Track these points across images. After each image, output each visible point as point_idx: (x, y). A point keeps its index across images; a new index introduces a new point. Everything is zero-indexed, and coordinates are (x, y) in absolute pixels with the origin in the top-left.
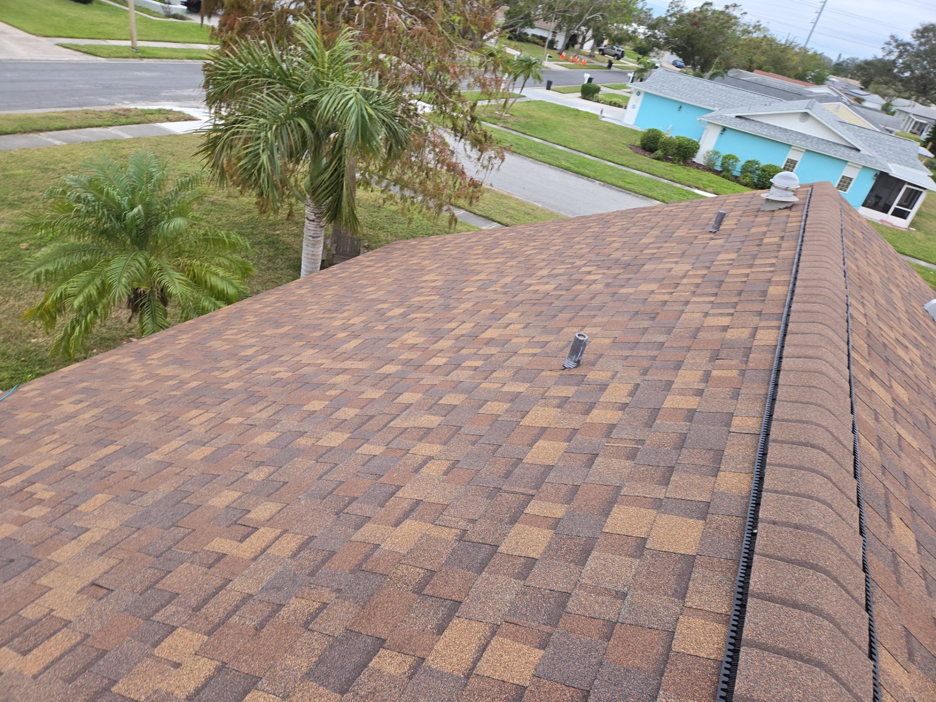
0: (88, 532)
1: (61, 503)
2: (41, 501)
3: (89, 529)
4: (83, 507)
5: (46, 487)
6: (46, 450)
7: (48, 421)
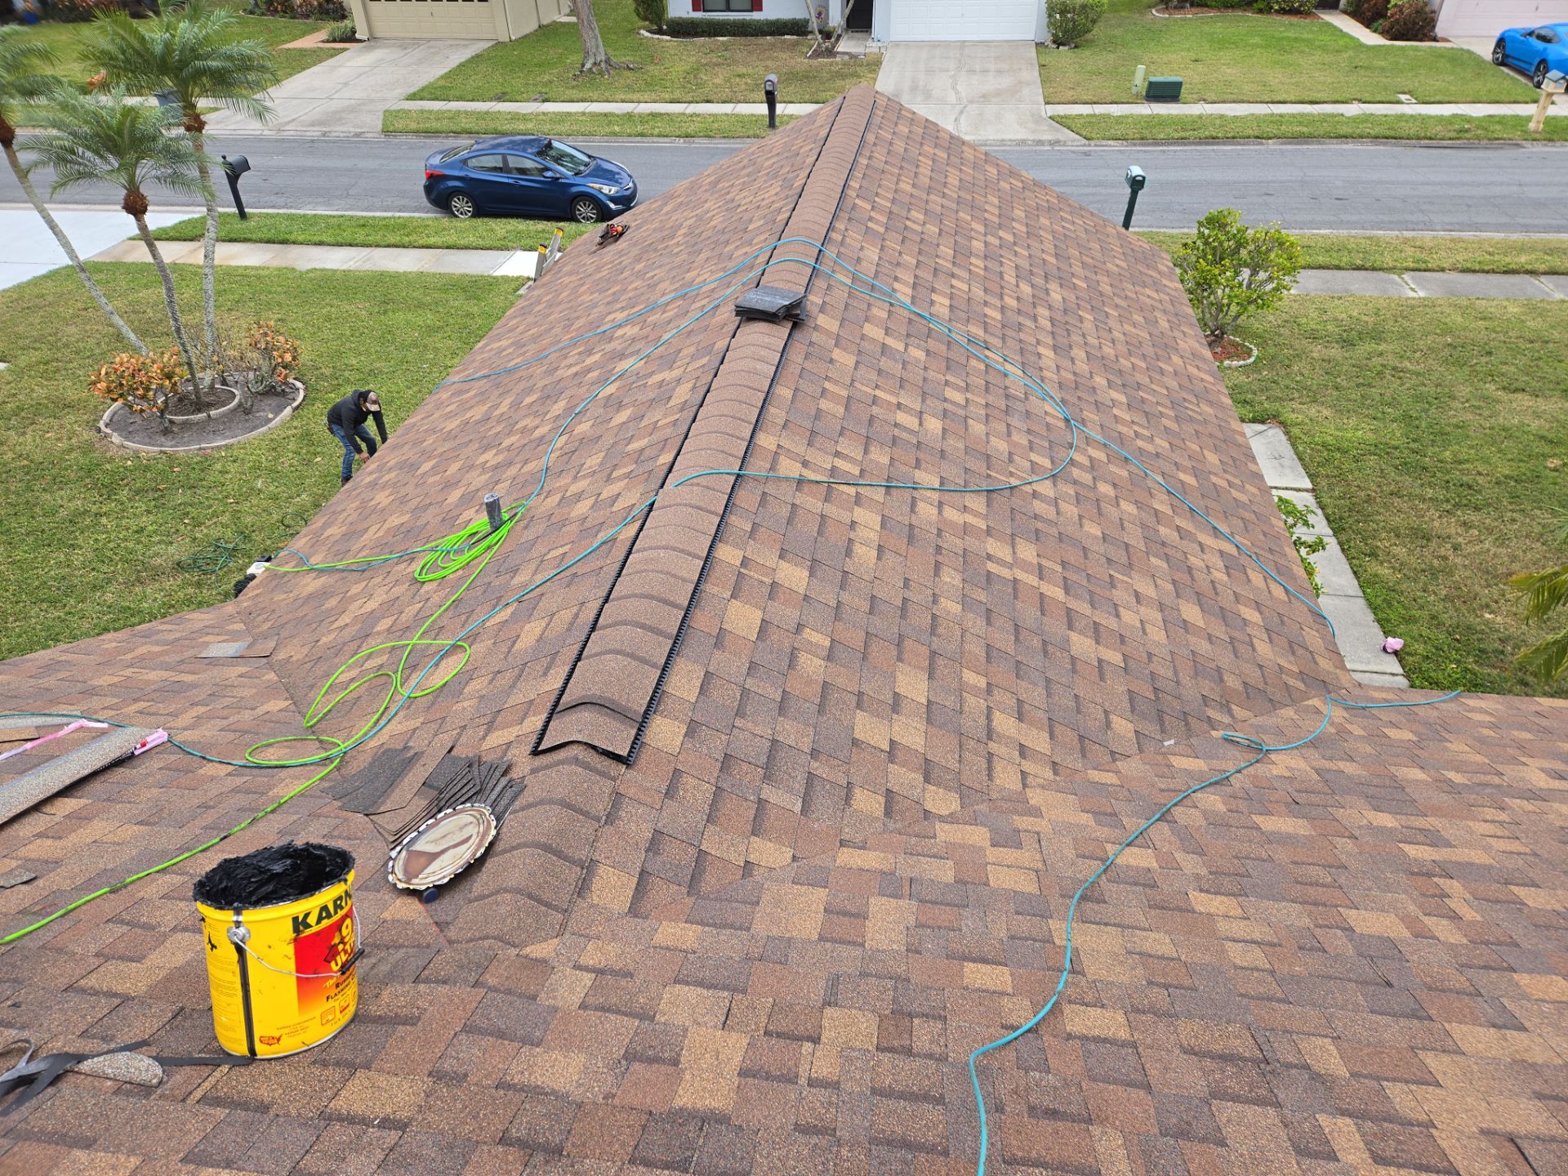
0: (1523, 1035)
1: (1487, 943)
2: (1455, 917)
3: (1525, 1029)
4: (1523, 979)
5: (1468, 896)
6: (1481, 831)
7: (1496, 780)
